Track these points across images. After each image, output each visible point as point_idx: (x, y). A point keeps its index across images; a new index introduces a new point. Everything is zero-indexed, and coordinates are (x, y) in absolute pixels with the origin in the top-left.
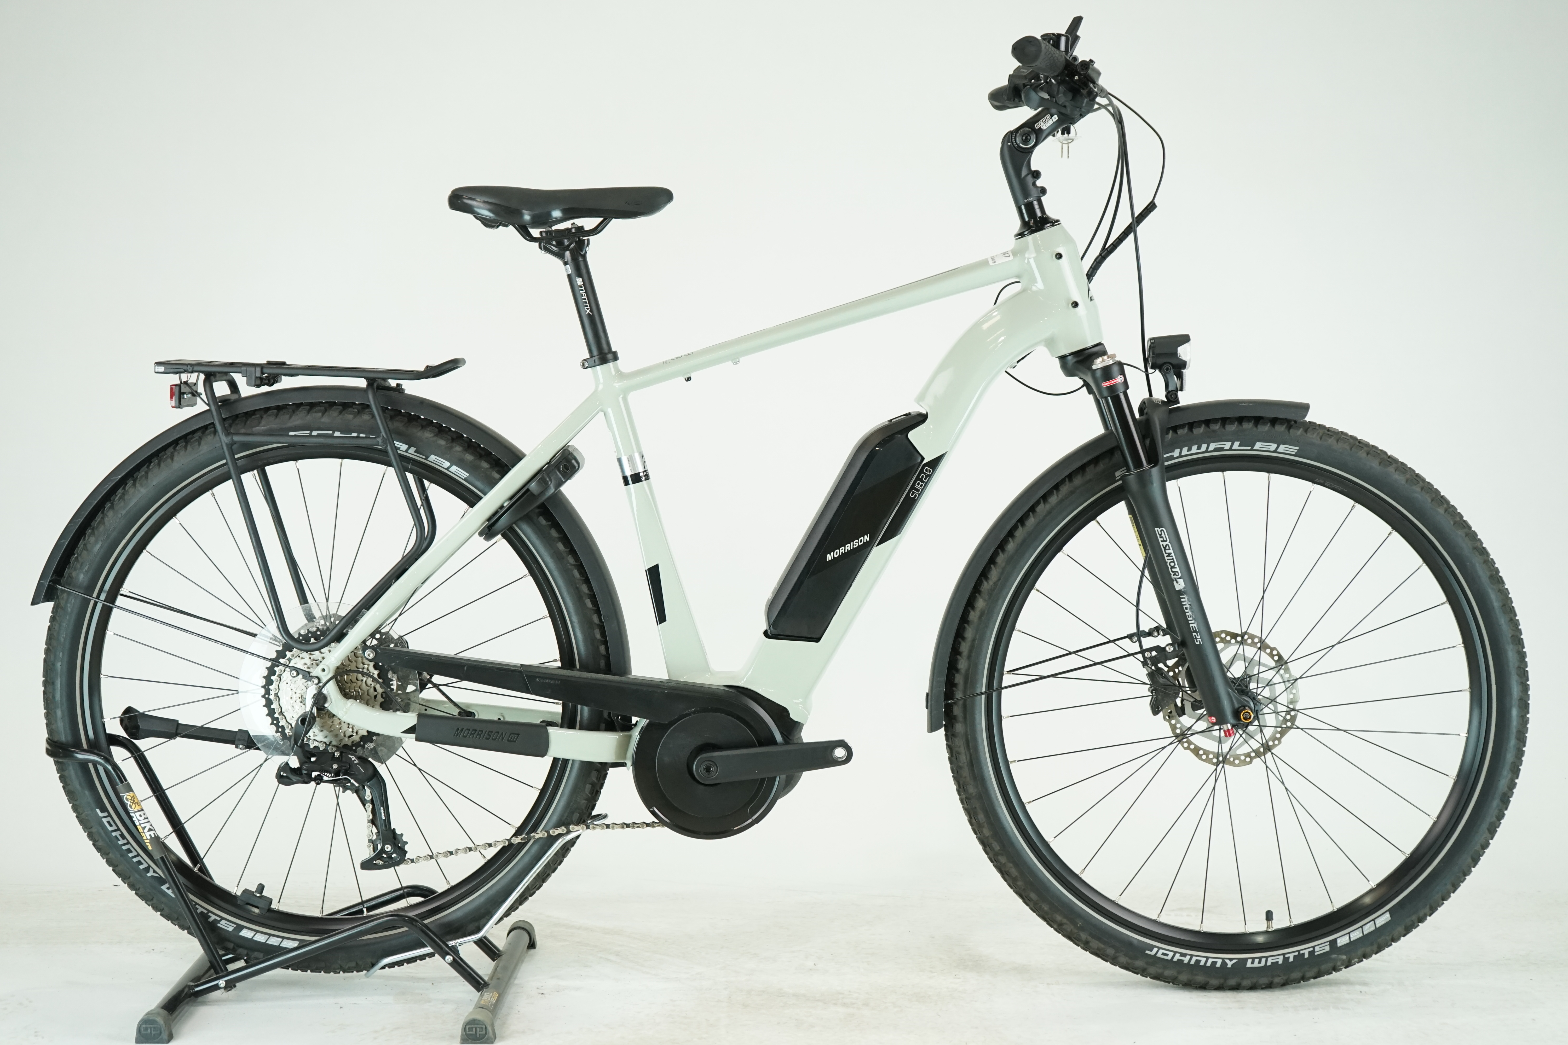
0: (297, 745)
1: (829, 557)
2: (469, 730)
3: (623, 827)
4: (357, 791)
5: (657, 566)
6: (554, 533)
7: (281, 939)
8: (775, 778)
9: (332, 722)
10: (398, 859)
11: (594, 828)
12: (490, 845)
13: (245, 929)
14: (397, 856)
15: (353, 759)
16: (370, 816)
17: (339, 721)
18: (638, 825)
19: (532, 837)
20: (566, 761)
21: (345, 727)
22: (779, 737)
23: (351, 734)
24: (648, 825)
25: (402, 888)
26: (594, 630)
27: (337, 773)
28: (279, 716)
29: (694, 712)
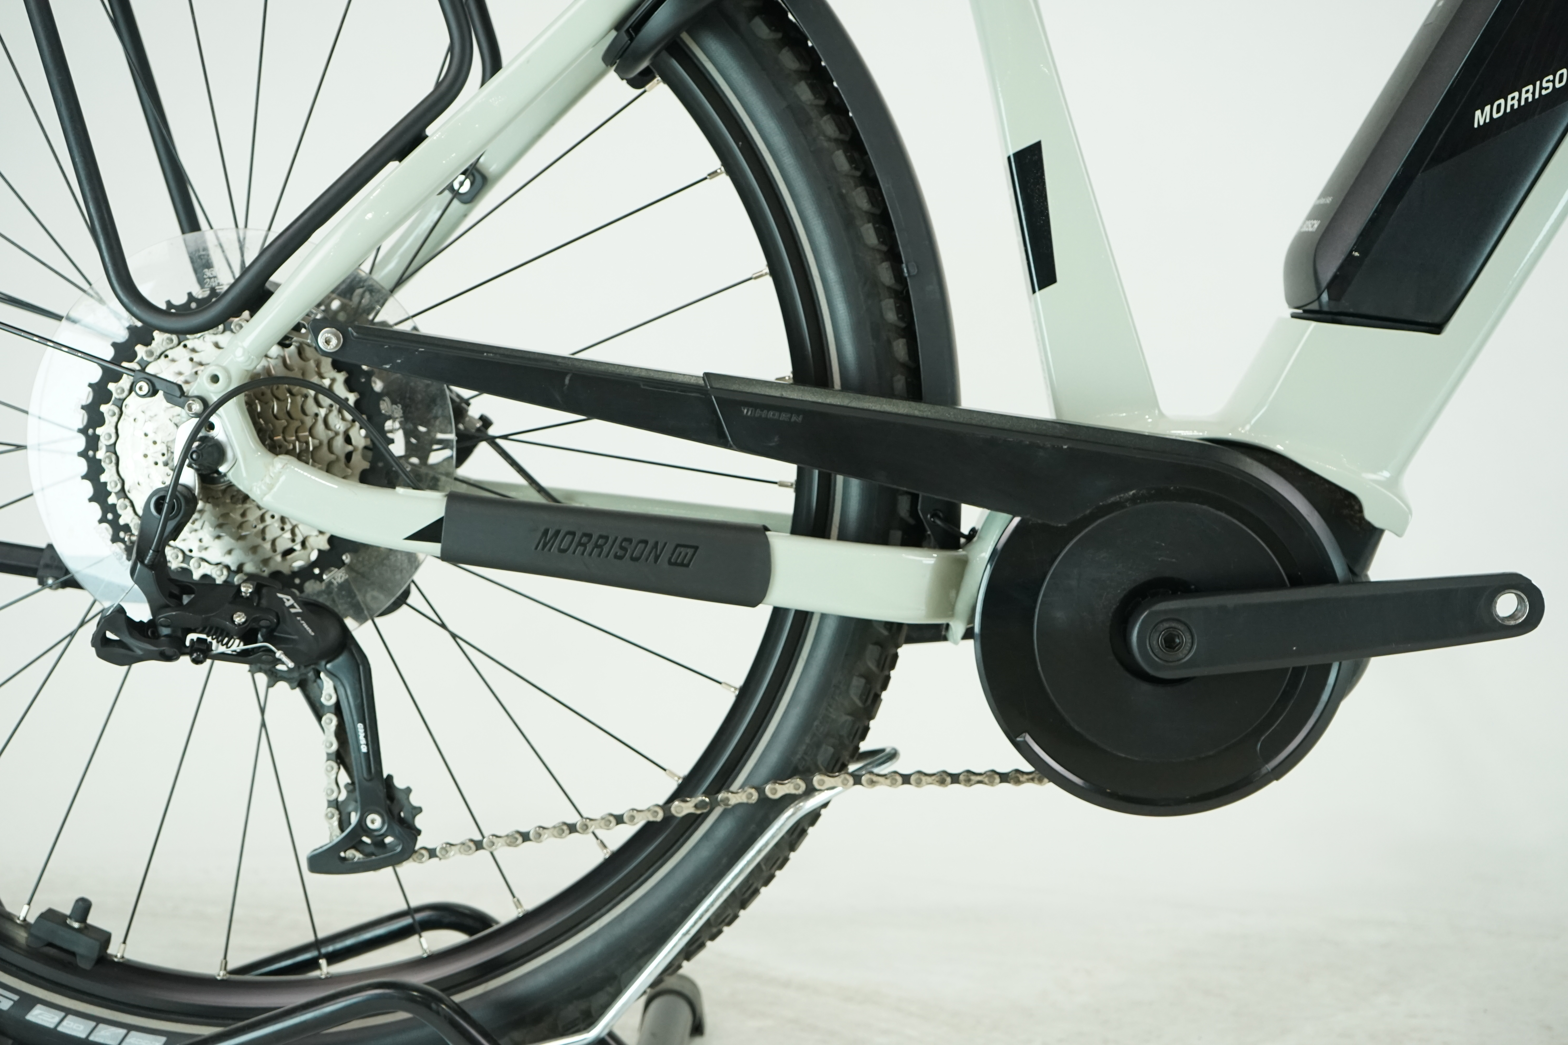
0: (142, 562)
1: (1480, 118)
2: (573, 534)
3: (942, 782)
4: (302, 685)
5: (1036, 148)
6: (788, 60)
7: (123, 1031)
8: (1327, 669)
9: (243, 515)
10: (399, 849)
11: (872, 783)
12: (619, 820)
13: (39, 1006)
14: (396, 842)
15: (288, 604)
16: (331, 745)
17: (260, 513)
18: (979, 778)
19: (722, 801)
20: (803, 618)
21: (273, 529)
22: (1339, 566)
23: (289, 545)
24: (1004, 778)
25: (409, 912)
26: (880, 301)
27: (248, 635)
28: (118, 499)
29: (1134, 500)
